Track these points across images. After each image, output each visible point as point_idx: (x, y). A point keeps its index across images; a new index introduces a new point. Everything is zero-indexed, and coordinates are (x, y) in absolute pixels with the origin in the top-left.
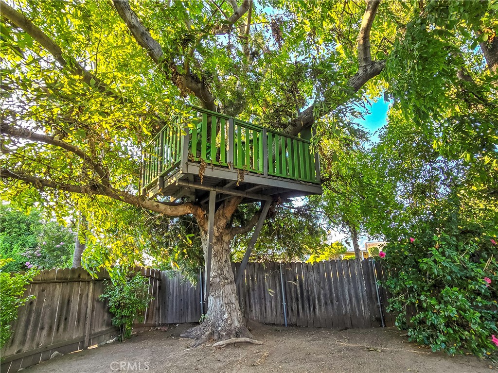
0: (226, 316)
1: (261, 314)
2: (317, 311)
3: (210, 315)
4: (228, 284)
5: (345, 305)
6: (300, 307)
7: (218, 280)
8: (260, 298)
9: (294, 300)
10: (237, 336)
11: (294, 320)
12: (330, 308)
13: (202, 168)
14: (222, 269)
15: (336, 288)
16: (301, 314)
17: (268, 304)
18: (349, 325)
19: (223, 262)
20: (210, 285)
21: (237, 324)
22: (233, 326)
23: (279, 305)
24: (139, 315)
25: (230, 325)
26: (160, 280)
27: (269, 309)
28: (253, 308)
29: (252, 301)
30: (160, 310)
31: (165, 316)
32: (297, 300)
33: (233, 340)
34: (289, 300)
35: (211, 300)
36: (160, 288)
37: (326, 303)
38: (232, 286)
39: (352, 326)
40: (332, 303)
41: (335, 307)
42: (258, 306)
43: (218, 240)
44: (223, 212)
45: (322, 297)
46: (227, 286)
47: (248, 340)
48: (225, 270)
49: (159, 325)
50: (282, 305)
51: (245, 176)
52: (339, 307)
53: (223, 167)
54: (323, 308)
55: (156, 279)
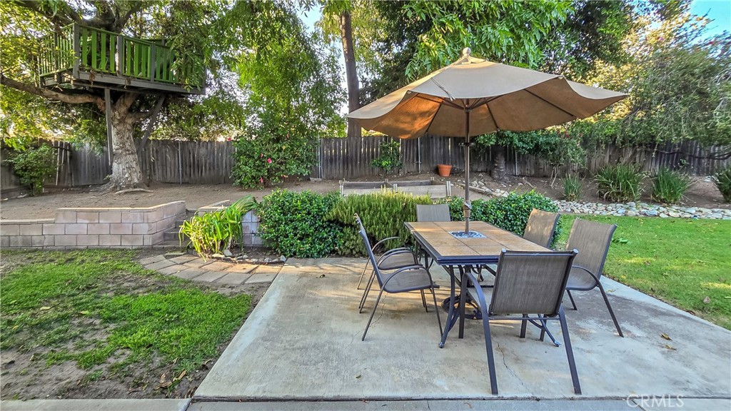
0: (127, 176)
1: (163, 176)
2: (203, 174)
3: (114, 176)
4: (129, 154)
5: (222, 169)
6: (192, 171)
7: (120, 151)
8: (162, 165)
9: (188, 167)
10: (135, 187)
11: (187, 180)
12: (212, 171)
13: (92, 75)
14: (124, 144)
15: (218, 159)
16: (192, 176)
17: (168, 169)
18: (223, 181)
19: (125, 138)
20: (113, 155)
21: (136, 181)
22: (132, 183)
23: (177, 170)
24: (49, 178)
25: (130, 181)
26: (70, 150)
27: (169, 173)
28: (157, 173)
29: (156, 167)
30: (73, 176)
31: (77, 179)
32: (190, 167)
33: (131, 190)
34: (184, 167)
35: (115, 165)
36: (71, 157)
37: (210, 169)
38: (133, 156)
39: (225, 183)
40: (214, 168)
41: (216, 171)
42: (160, 171)
43: (120, 122)
44: (124, 102)
45: (207, 165)
46: (128, 156)
47: (142, 189)
48: (127, 144)
49: (72, 187)
50: (179, 170)
51: (132, 82)
52: (218, 170)
53: (113, 74)
54: (207, 172)
55: (66, 150)
